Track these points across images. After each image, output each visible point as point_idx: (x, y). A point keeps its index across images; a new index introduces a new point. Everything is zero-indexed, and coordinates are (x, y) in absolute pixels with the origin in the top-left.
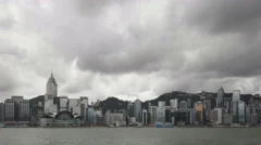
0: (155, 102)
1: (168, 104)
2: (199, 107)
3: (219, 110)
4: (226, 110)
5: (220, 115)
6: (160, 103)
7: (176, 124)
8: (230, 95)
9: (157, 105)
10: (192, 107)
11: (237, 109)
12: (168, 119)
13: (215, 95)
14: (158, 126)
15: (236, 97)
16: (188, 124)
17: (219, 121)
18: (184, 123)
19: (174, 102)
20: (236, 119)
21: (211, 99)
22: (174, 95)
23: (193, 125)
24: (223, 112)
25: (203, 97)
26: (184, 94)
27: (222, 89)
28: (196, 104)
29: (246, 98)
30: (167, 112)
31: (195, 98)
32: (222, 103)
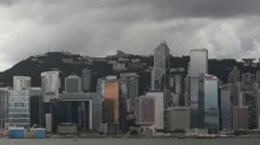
0: (5, 79)
1: (37, 82)
2: (109, 89)
3: (158, 98)
4: (175, 98)
5: (159, 108)
6: (18, 81)
7: (54, 131)
8: (185, 61)
9: (10, 84)
10: (94, 88)
11: (201, 94)
12: (36, 117)
13: (149, 61)
14: (13, 135)
15: (198, 65)
16: (83, 129)
17: (158, 123)
18: (73, 129)
20: (198, 119)
21: (139, 70)
22: (53, 60)
23: (95, 133)
24: (168, 102)
25: (119, 67)
26: (75, 57)
27: (164, 47)
28: (102, 84)
29: (221, 68)
30: (35, 101)
31: (102, 68)
32: (165, 80)
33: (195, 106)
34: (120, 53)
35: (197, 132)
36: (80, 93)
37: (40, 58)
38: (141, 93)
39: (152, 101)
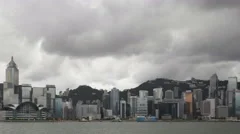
0: (135, 92)
1: (151, 93)
2: (187, 97)
3: (212, 101)
4: (221, 101)
6: (142, 93)
7: (160, 118)
8: (226, 82)
9: (138, 95)
10: (180, 96)
11: (234, 100)
12: (151, 112)
13: (208, 83)
14: (139, 120)
15: (232, 85)
16: (175, 117)
17: (212, 114)
18: (170, 117)
19: (158, 92)
21: (202, 87)
22: (159, 82)
23: (181, 119)
24: (217, 104)
25: (192, 86)
26: (170, 81)
27: (215, 76)
28: (184, 94)
30: (150, 103)
31: (184, 87)
32: (216, 92)
33: (231, 106)
34: (193, 79)
35: (231, 119)
36: (173, 99)
37: (153, 81)
38: (204, 98)
39: (209, 103)
